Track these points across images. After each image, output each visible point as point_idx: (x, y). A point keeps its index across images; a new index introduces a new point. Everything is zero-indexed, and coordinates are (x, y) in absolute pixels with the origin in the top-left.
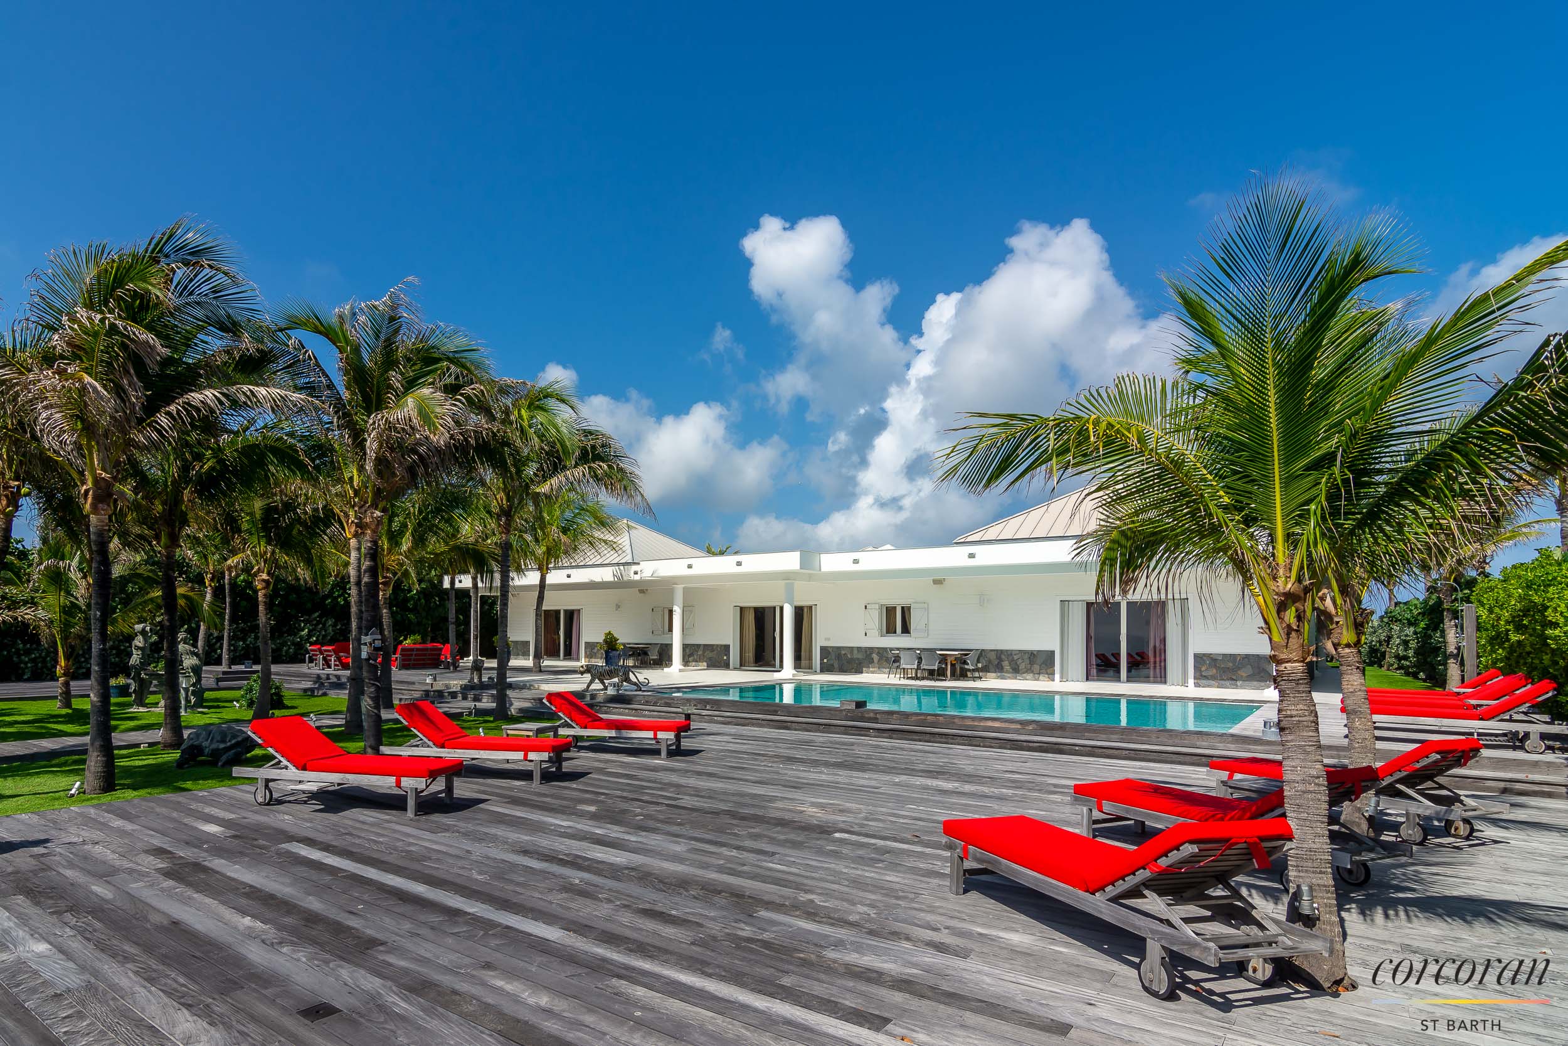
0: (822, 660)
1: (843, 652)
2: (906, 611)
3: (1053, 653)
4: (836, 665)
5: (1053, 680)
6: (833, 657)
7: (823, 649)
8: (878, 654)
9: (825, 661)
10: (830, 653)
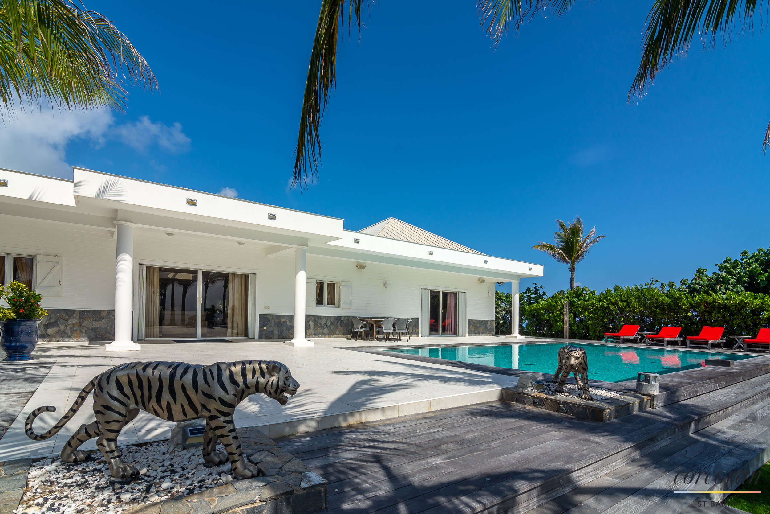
0: (261, 327)
1: (283, 320)
2: (332, 286)
3: (418, 319)
4: (276, 332)
5: (418, 336)
6: (273, 325)
7: (262, 317)
8: (314, 321)
9: (265, 328)
10: (269, 321)
